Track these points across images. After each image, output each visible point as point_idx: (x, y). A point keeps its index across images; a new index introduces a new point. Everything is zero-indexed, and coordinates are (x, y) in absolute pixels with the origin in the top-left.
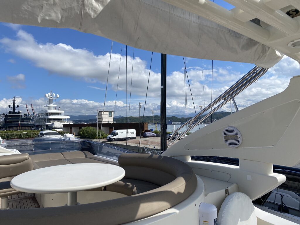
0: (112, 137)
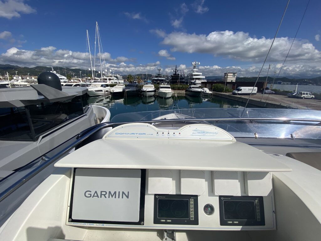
0: (236, 92)
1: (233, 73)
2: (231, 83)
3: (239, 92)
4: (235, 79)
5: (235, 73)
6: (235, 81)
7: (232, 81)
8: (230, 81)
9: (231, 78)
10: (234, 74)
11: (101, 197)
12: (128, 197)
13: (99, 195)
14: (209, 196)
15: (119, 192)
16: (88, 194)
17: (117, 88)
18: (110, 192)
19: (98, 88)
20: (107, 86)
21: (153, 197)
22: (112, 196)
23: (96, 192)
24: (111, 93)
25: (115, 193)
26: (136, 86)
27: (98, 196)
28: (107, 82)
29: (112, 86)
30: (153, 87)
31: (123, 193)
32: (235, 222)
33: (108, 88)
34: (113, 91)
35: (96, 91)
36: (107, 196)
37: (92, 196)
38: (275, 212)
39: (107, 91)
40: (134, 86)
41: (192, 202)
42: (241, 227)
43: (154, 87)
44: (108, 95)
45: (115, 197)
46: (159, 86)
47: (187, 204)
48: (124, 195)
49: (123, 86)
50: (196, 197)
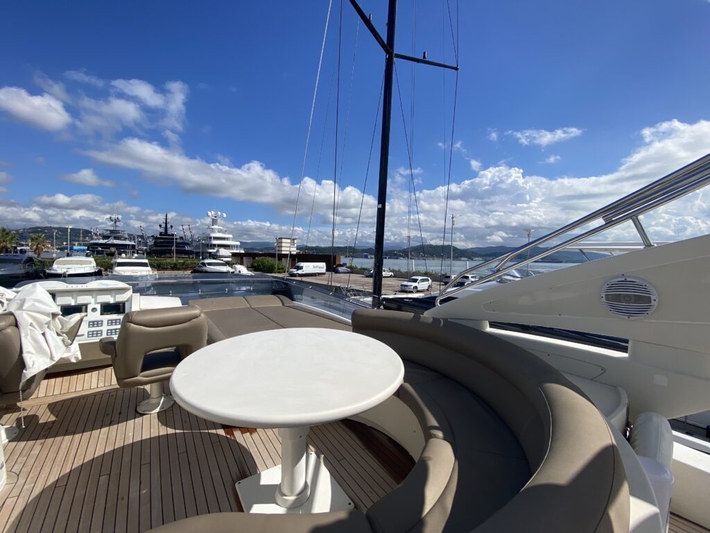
0: (295, 271)
2: (290, 256)
3: (300, 272)
4: (295, 249)
6: (295, 253)
7: (290, 252)
8: (287, 253)
9: (288, 248)
10: (292, 239)
14: (95, 304)
26: (25, 263)
30: (90, 262)
32: (109, 313)
42: (112, 315)
43: (94, 264)
46: (113, 261)
47: (81, 307)
50: (86, 305)
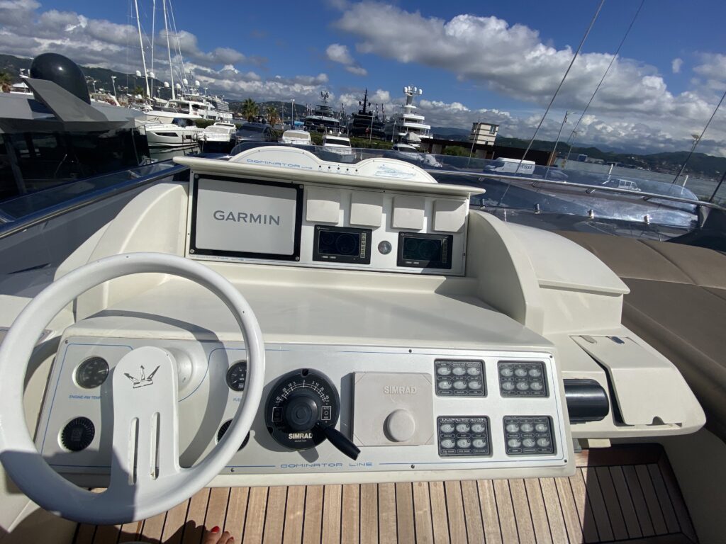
1: (492, 125)
2: (485, 147)
4: (493, 139)
5: (496, 126)
6: (492, 144)
7: (487, 142)
8: (484, 143)
9: (486, 137)
10: (494, 126)
11: (239, 220)
12: (278, 223)
13: (236, 218)
14: (387, 231)
15: (265, 216)
16: (218, 215)
17: (215, 130)
18: (252, 215)
19: (165, 125)
20: (189, 122)
21: (312, 229)
22: (255, 221)
23: (231, 213)
24: (200, 142)
25: (260, 216)
26: (266, 131)
27: (234, 219)
28: (188, 113)
29: (202, 124)
30: (307, 137)
31: (271, 217)
32: (415, 263)
33: (190, 130)
34: (205, 137)
35: (159, 134)
36: (248, 219)
37: (226, 218)
38: (466, 255)
39: (189, 137)
40: (259, 131)
41: (364, 236)
42: (422, 269)
43: (309, 139)
44: (191, 148)
45: (260, 222)
46: (323, 137)
47: (358, 238)
48: (272, 220)
49: (232, 128)
50: (369, 231)
